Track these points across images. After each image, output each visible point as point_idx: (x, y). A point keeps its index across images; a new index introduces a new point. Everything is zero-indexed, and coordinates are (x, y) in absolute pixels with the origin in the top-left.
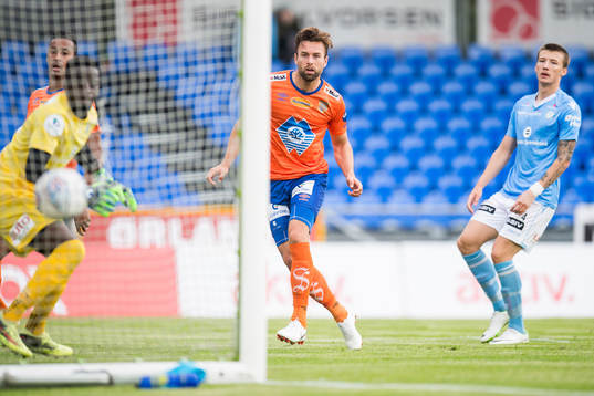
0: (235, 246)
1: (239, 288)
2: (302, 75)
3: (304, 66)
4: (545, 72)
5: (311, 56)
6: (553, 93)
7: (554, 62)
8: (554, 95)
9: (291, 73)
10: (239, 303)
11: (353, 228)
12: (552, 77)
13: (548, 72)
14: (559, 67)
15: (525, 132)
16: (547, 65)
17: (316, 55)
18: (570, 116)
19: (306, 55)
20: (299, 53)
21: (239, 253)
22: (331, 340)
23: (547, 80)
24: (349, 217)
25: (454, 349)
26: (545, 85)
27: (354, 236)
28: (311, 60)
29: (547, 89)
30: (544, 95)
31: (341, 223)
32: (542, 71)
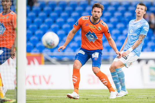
0: (15, 66)
1: (17, 79)
2: (94, 18)
3: (94, 16)
4: (139, 12)
5: (97, 12)
6: (141, 19)
7: (142, 9)
8: (141, 20)
9: (90, 16)
10: (17, 84)
11: (53, 60)
12: (141, 14)
13: (140, 12)
14: (143, 11)
15: (131, 31)
16: (140, 10)
17: (99, 12)
18: (145, 27)
19: (95, 12)
20: (93, 11)
21: (17, 69)
22: (47, 97)
23: (139, 15)
24: (52, 57)
25: (87, 99)
26: (139, 16)
27: (54, 63)
28: (97, 13)
29: (139, 18)
30: (138, 19)
31: (49, 58)
32: (138, 12)
